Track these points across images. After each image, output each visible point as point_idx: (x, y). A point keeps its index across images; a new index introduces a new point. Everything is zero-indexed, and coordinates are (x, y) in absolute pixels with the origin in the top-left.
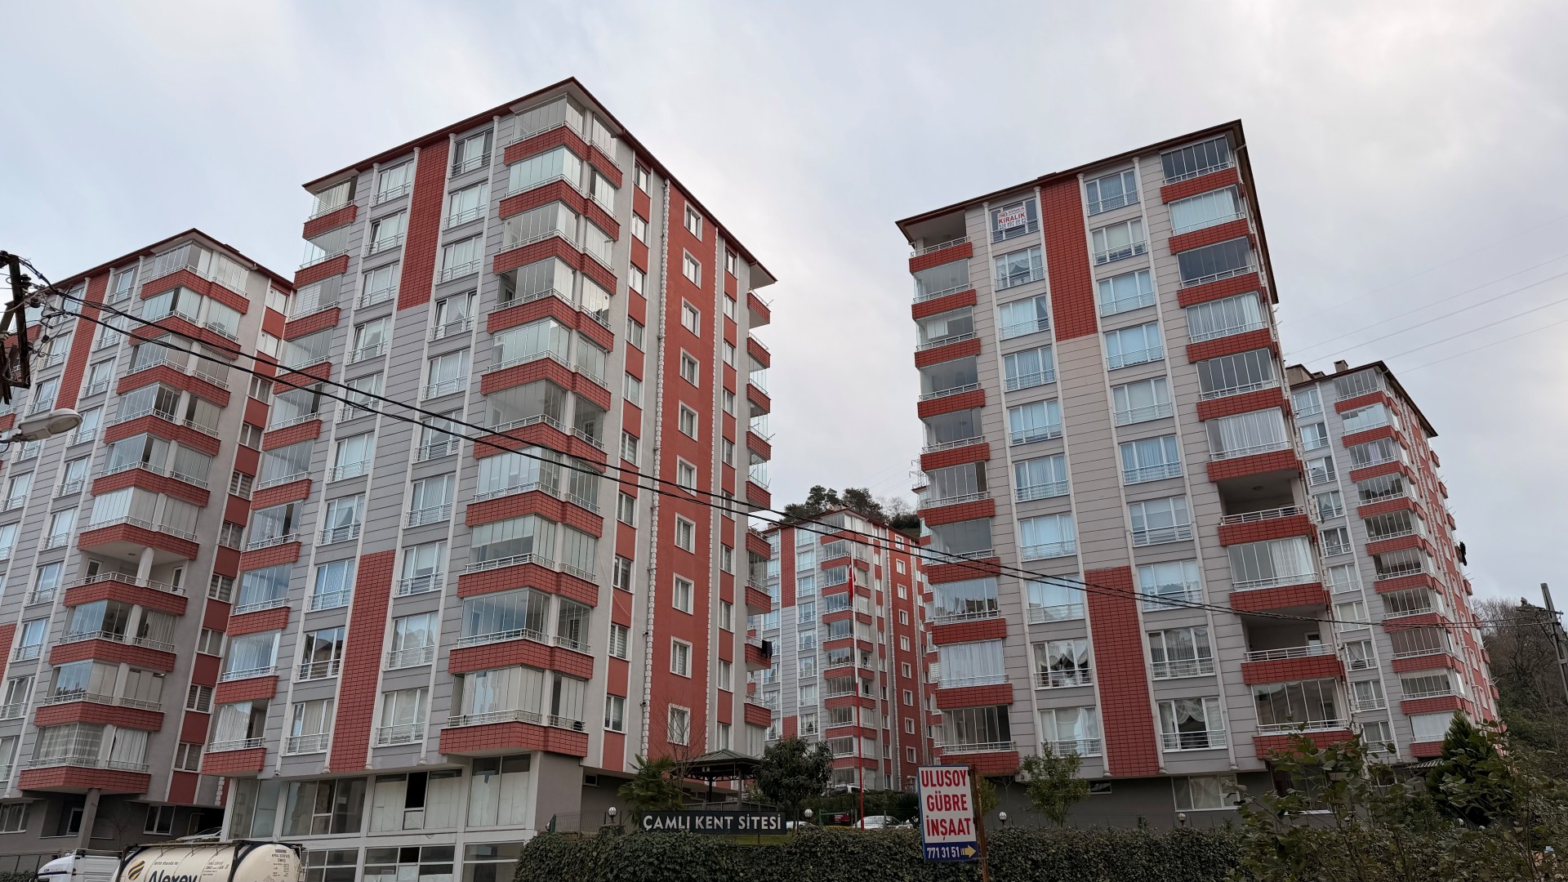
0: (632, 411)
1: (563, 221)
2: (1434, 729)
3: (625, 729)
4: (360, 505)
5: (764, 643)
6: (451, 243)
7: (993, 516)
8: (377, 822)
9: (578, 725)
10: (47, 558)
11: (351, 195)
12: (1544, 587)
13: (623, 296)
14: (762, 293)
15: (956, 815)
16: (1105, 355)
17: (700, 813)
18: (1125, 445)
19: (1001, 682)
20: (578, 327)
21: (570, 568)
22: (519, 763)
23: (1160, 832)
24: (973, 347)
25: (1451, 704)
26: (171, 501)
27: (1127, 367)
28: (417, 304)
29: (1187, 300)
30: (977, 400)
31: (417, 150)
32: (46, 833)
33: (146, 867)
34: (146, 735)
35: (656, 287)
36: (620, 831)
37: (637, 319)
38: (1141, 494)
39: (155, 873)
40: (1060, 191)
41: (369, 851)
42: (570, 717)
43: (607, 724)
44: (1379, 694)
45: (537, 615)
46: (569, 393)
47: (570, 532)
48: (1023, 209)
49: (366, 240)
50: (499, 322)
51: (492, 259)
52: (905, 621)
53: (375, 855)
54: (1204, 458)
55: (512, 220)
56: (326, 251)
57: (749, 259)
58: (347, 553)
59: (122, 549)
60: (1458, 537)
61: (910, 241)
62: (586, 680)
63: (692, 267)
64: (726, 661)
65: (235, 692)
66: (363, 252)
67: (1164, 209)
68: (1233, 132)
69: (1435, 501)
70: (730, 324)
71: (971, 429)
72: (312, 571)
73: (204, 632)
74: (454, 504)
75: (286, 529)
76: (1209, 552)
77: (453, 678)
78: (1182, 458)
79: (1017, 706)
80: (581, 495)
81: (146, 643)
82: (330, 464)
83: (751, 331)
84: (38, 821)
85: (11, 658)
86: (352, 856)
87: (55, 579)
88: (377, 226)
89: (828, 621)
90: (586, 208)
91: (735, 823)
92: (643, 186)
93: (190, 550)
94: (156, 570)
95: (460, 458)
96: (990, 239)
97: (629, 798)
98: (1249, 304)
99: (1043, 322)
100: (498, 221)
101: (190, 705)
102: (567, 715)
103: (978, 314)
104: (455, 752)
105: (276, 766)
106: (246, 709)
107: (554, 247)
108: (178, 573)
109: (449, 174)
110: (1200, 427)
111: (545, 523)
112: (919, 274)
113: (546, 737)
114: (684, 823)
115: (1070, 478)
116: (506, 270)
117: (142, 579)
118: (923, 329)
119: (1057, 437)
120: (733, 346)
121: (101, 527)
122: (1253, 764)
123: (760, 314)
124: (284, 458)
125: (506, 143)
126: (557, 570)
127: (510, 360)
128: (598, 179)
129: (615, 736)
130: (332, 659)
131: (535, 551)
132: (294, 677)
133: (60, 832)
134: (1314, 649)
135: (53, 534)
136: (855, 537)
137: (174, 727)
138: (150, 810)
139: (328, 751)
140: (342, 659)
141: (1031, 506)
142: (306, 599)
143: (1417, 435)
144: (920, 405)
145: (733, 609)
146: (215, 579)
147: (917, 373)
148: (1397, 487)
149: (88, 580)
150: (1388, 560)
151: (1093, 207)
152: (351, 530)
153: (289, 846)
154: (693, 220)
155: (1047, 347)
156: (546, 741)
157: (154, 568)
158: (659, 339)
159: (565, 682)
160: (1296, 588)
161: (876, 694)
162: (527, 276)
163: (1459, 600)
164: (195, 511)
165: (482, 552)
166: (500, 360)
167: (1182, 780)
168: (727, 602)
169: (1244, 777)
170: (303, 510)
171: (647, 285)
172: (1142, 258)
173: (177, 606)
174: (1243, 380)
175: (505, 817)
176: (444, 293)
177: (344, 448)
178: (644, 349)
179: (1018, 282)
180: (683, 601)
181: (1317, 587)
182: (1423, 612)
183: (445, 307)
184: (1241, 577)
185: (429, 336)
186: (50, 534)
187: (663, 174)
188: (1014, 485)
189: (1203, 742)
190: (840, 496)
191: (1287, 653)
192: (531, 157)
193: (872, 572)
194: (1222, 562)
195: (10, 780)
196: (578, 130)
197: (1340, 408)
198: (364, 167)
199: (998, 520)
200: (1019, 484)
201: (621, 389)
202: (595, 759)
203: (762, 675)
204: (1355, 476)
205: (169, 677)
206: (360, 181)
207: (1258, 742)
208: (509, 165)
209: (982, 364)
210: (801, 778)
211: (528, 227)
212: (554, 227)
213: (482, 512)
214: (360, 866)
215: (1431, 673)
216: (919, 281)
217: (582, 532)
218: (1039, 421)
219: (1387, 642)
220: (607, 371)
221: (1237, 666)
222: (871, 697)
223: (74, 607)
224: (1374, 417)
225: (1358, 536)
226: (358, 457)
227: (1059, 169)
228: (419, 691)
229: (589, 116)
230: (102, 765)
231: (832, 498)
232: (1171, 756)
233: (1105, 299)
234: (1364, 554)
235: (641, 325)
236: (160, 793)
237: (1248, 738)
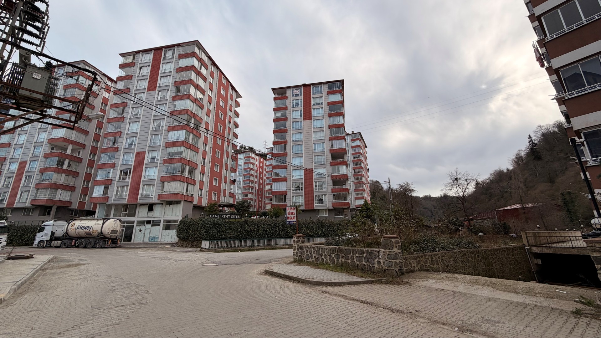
0: (207, 124)
1: (193, 76)
2: (361, 202)
3: (202, 196)
4: (136, 139)
5: (234, 179)
6: (162, 76)
7: (287, 156)
8: (140, 214)
9: (192, 195)
10: (37, 144)
11: (134, 59)
12: (389, 178)
13: (206, 96)
14: (238, 100)
15: (293, 216)
16: (313, 125)
17: (223, 215)
18: (315, 144)
19: (285, 190)
20: (196, 102)
21: (191, 160)
22: (178, 203)
23: (314, 220)
24: (286, 119)
25: (363, 198)
26: (77, 133)
27: (317, 128)
28: (152, 90)
29: (330, 115)
30: (286, 131)
31: (153, 51)
32: (39, 215)
33: (76, 224)
34: (70, 192)
35: (215, 95)
36: (204, 218)
37: (210, 102)
38: (316, 154)
39: (79, 226)
40: (307, 88)
41: (138, 221)
42: (190, 193)
43: (199, 195)
44: (351, 195)
45: (183, 170)
46: (193, 118)
47: (191, 151)
48: (299, 90)
49: (138, 72)
50: (175, 98)
51: (174, 82)
52: (261, 176)
53: (139, 222)
54: (329, 148)
55: (179, 73)
56: (126, 73)
57: (236, 92)
58: (132, 151)
59: (63, 144)
60: (368, 167)
61: (274, 93)
62: (194, 185)
63: (223, 91)
64: (225, 183)
65: (99, 183)
66: (137, 75)
67: (327, 96)
68: (342, 82)
69: (365, 160)
70: (231, 106)
71: (285, 137)
72: (122, 155)
73: (87, 167)
74: (162, 142)
75: (114, 142)
76: (328, 167)
77: (161, 183)
78: (325, 148)
79: (288, 195)
80: (194, 143)
81: (70, 169)
82: (127, 128)
83: (236, 108)
84: (37, 213)
85: (26, 170)
86: (133, 222)
87: (40, 150)
88: (141, 69)
89: (244, 175)
90: (199, 73)
91: (230, 217)
92: (213, 70)
93: (83, 146)
94: (73, 150)
95: (164, 131)
96: (291, 96)
97: (206, 211)
98: (341, 118)
99: (301, 116)
100: (176, 73)
101: (83, 185)
102: (190, 192)
103: (288, 112)
104: (162, 199)
105: (112, 201)
106: (103, 187)
107: (191, 82)
108: (79, 152)
109: (162, 58)
110: (329, 142)
111: (186, 148)
112: (276, 101)
113: (185, 197)
114: (219, 216)
115: (303, 149)
116: (178, 85)
117: (69, 152)
118: (275, 114)
119: (302, 141)
120: (231, 112)
121: (55, 137)
122: (331, 208)
123: (238, 105)
124: (113, 125)
125: (179, 53)
126: (188, 160)
127: (177, 108)
128: (202, 67)
129: (200, 198)
130: (128, 176)
131: (183, 155)
132: (117, 180)
133: (44, 215)
134: (344, 187)
135: (39, 138)
136: (252, 158)
137: (79, 191)
138: (73, 210)
139: (127, 198)
140: (131, 176)
141: (295, 155)
142: (120, 161)
143: (364, 147)
144: (273, 130)
145: (228, 172)
146: (90, 154)
147: (273, 123)
148: (359, 157)
149: (51, 151)
150: (356, 171)
151: (313, 93)
152: (133, 145)
153: (118, 220)
154: (224, 80)
155: (301, 121)
156: (185, 198)
157: (72, 150)
158: (214, 108)
159: (189, 185)
160: (343, 175)
161: (254, 192)
162: (182, 87)
163: (367, 179)
164: (84, 136)
165: (169, 154)
166: (175, 108)
167: (318, 210)
168: (227, 170)
169: (329, 210)
170: (120, 140)
171: (213, 94)
172: (322, 105)
173: (80, 160)
174: (338, 133)
175: (174, 214)
176: (160, 89)
177: (131, 125)
178: (211, 110)
179: (296, 106)
180: (217, 169)
181: (347, 175)
182: (361, 181)
183: (160, 93)
184: (333, 172)
185: (156, 99)
186: (38, 138)
187: (218, 68)
188: (292, 150)
189: (322, 203)
190: (247, 148)
191: (340, 187)
192: (185, 58)
193: (255, 166)
194: (330, 169)
195: (27, 202)
196: (198, 53)
197: (352, 140)
198: (138, 52)
199: (288, 157)
200: (293, 150)
201: (205, 119)
202: (196, 202)
203: (232, 186)
204: (353, 154)
205: (77, 178)
206: (136, 56)
207: (333, 203)
208: (179, 59)
209: (288, 123)
210: (245, 208)
211: (184, 76)
212: (191, 77)
213: (169, 144)
214: (135, 224)
215: (361, 192)
216: (275, 103)
217: (194, 151)
218: (298, 137)
219: (354, 186)
220: (202, 114)
221: (330, 189)
222: (252, 192)
223: (47, 158)
224: (357, 143)
225: (351, 165)
226: (135, 127)
227: (307, 83)
228: (152, 185)
229: (201, 51)
230: (57, 199)
231: (245, 148)
232: (317, 205)
233: (314, 113)
234: (352, 169)
235: (210, 104)
236: (75, 206)
237: (331, 203)
